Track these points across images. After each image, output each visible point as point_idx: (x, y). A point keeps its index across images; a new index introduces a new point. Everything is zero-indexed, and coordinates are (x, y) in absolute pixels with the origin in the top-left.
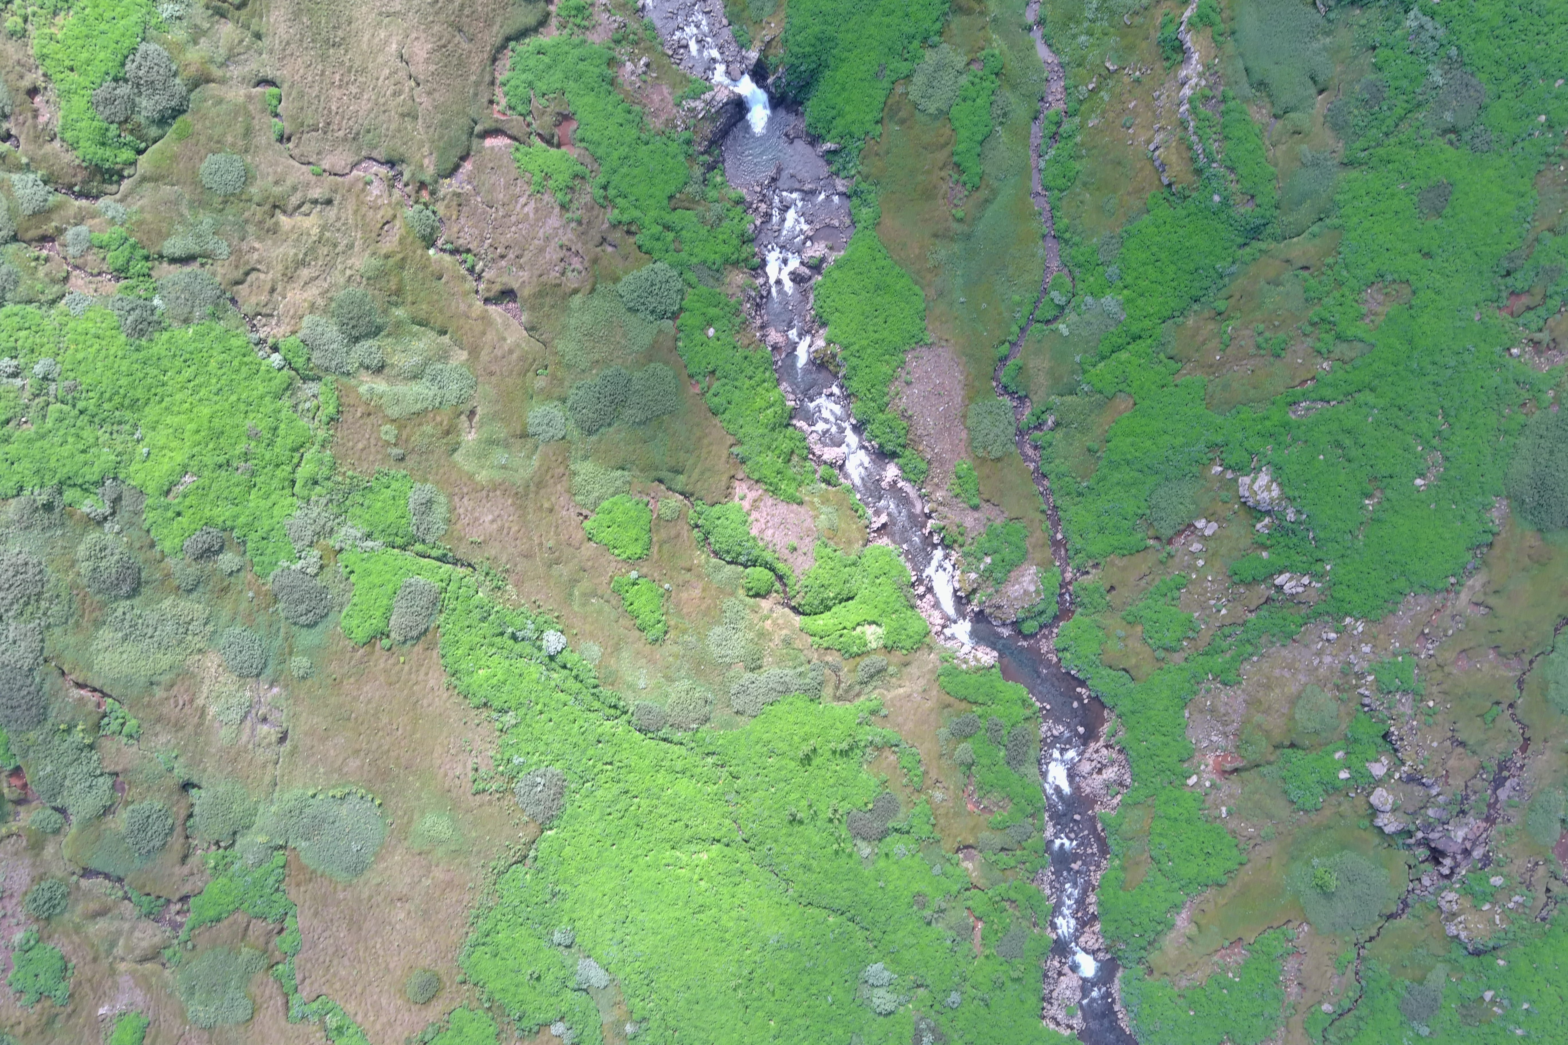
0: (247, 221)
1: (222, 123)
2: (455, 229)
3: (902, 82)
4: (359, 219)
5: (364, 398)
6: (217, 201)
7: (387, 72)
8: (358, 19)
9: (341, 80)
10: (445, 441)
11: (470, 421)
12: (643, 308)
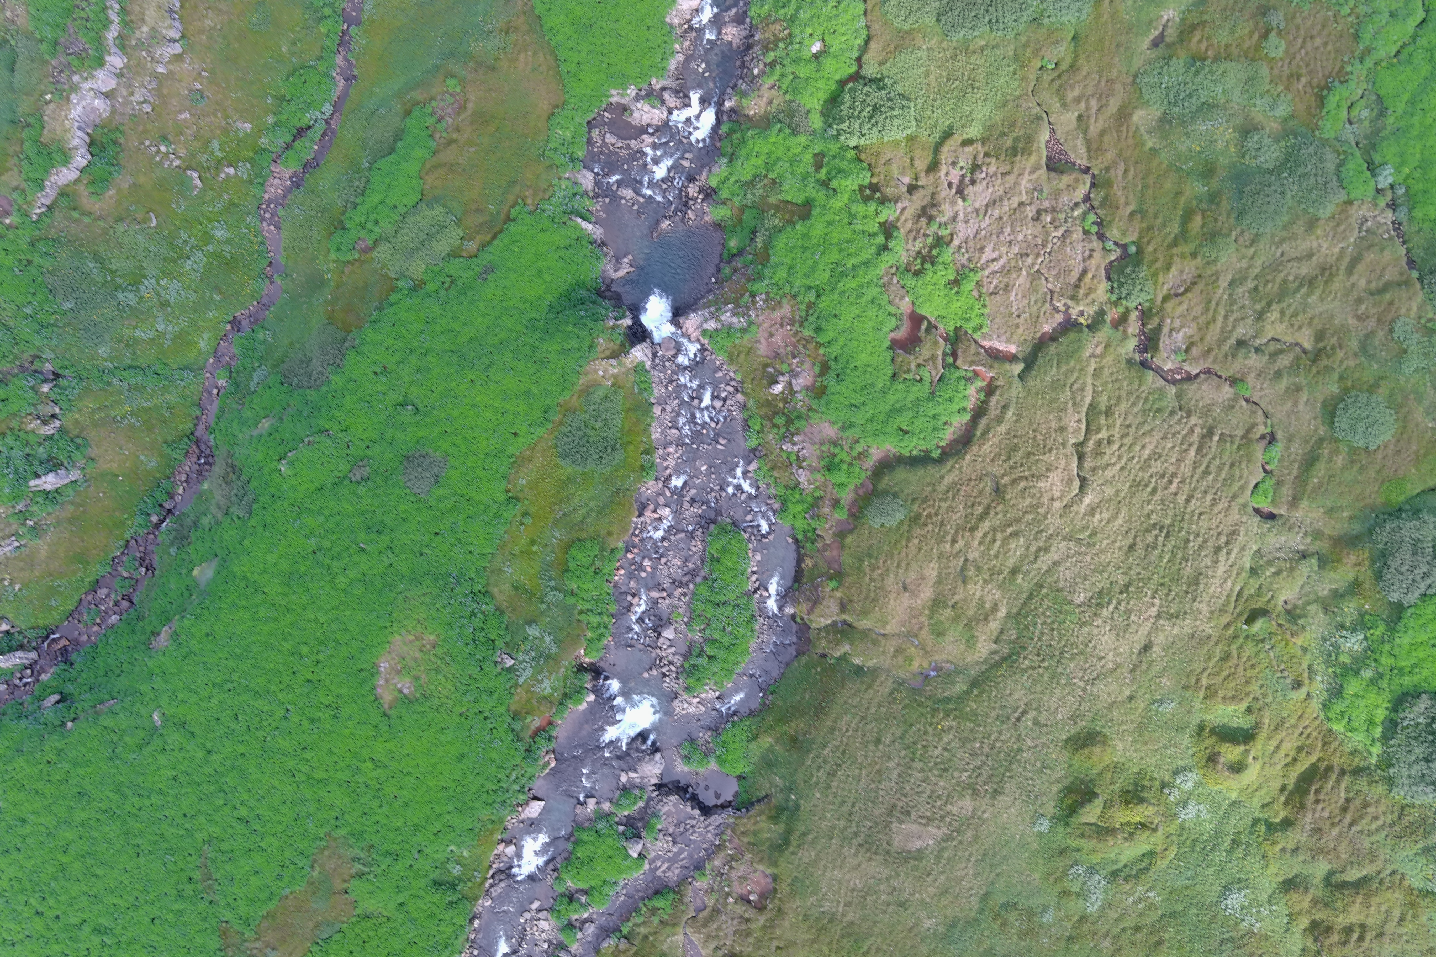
0: (1356, 355)
1: (1340, 484)
2: (1093, 262)
3: (464, 254)
4: (1211, 312)
5: (1290, 97)
6: (1383, 391)
7: (1109, 473)
8: (1120, 548)
9: (1170, 482)
10: (1206, 17)
11: (1162, 36)
12: (892, 94)
